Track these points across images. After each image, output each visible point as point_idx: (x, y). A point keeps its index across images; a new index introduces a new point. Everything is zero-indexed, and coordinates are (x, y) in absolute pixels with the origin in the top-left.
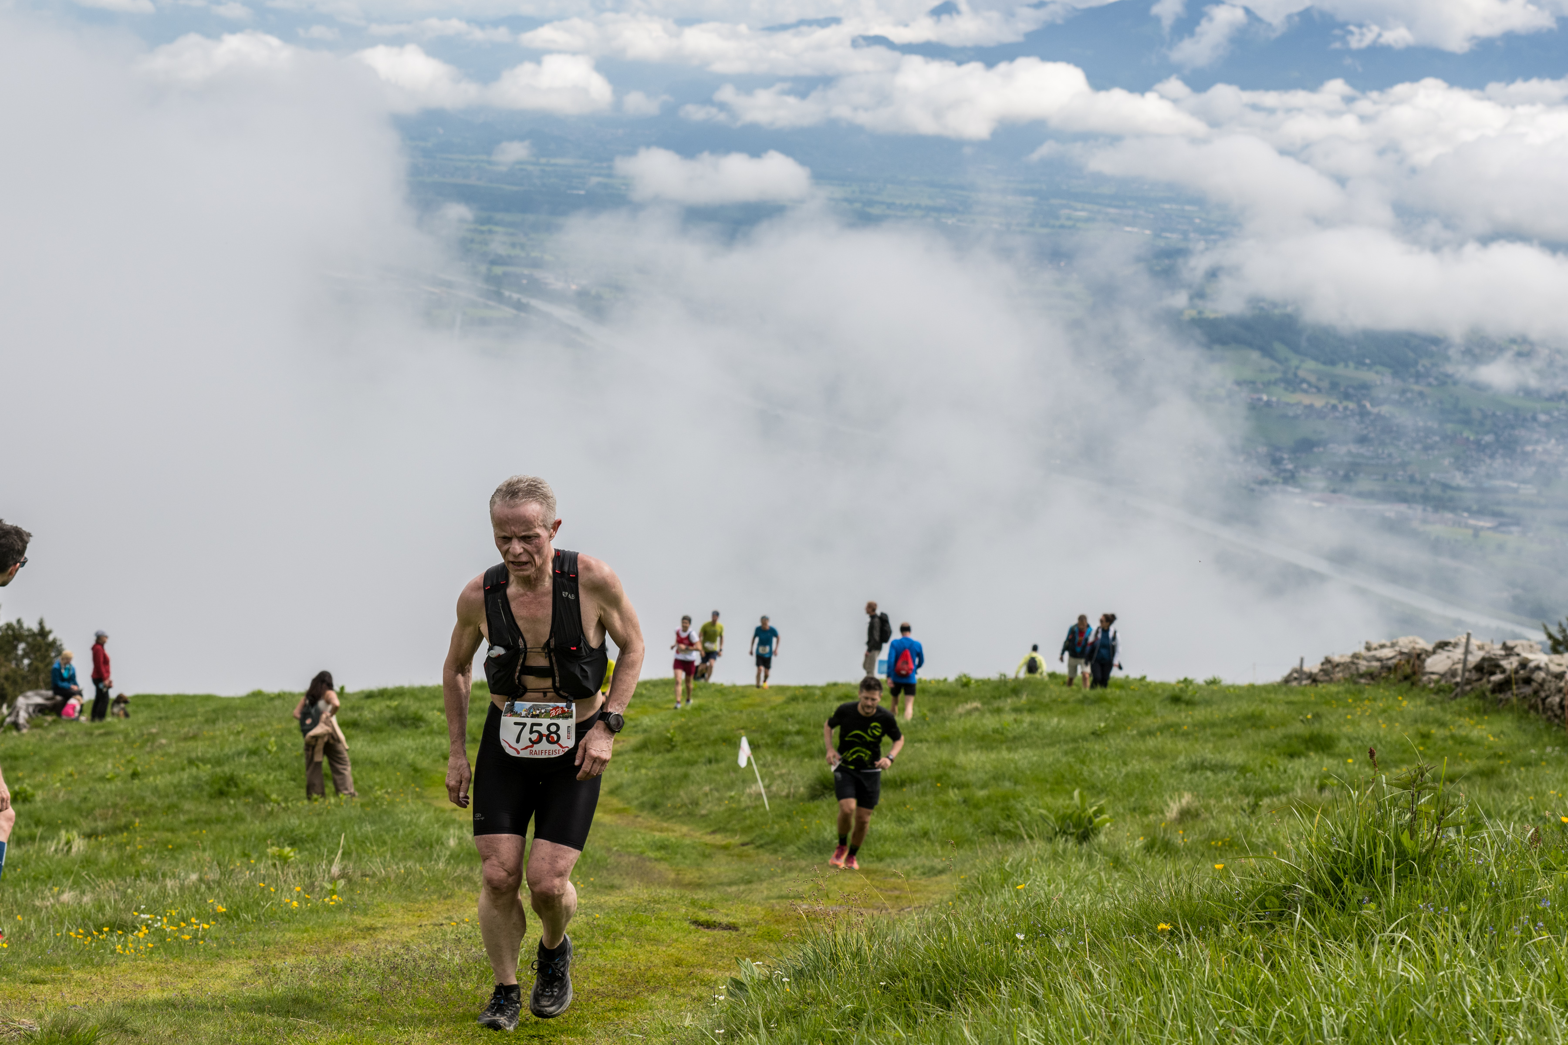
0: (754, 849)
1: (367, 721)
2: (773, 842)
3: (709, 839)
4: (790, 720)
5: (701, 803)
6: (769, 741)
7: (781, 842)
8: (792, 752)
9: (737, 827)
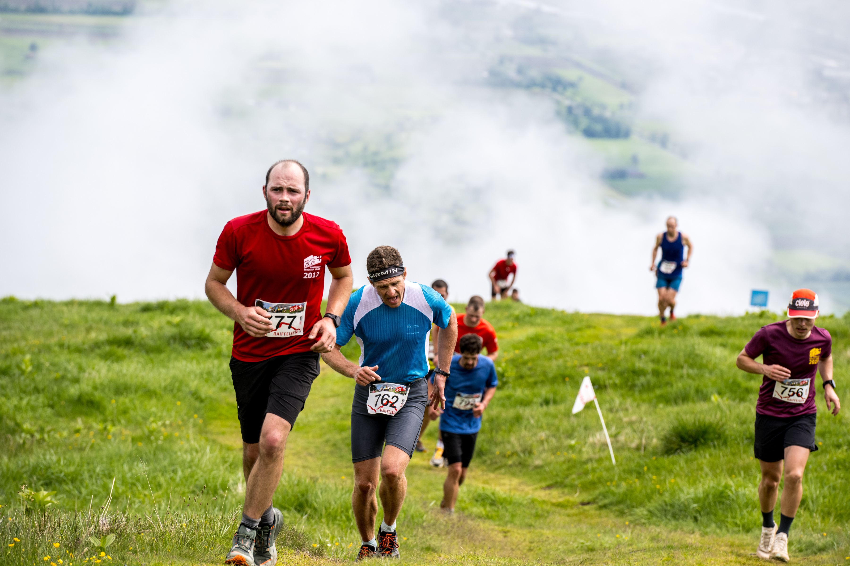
0: (596, 509)
1: (142, 339)
2: (619, 502)
3: (542, 495)
4: (643, 357)
5: (535, 452)
6: (618, 381)
7: (628, 502)
8: (645, 396)
9: (577, 482)
